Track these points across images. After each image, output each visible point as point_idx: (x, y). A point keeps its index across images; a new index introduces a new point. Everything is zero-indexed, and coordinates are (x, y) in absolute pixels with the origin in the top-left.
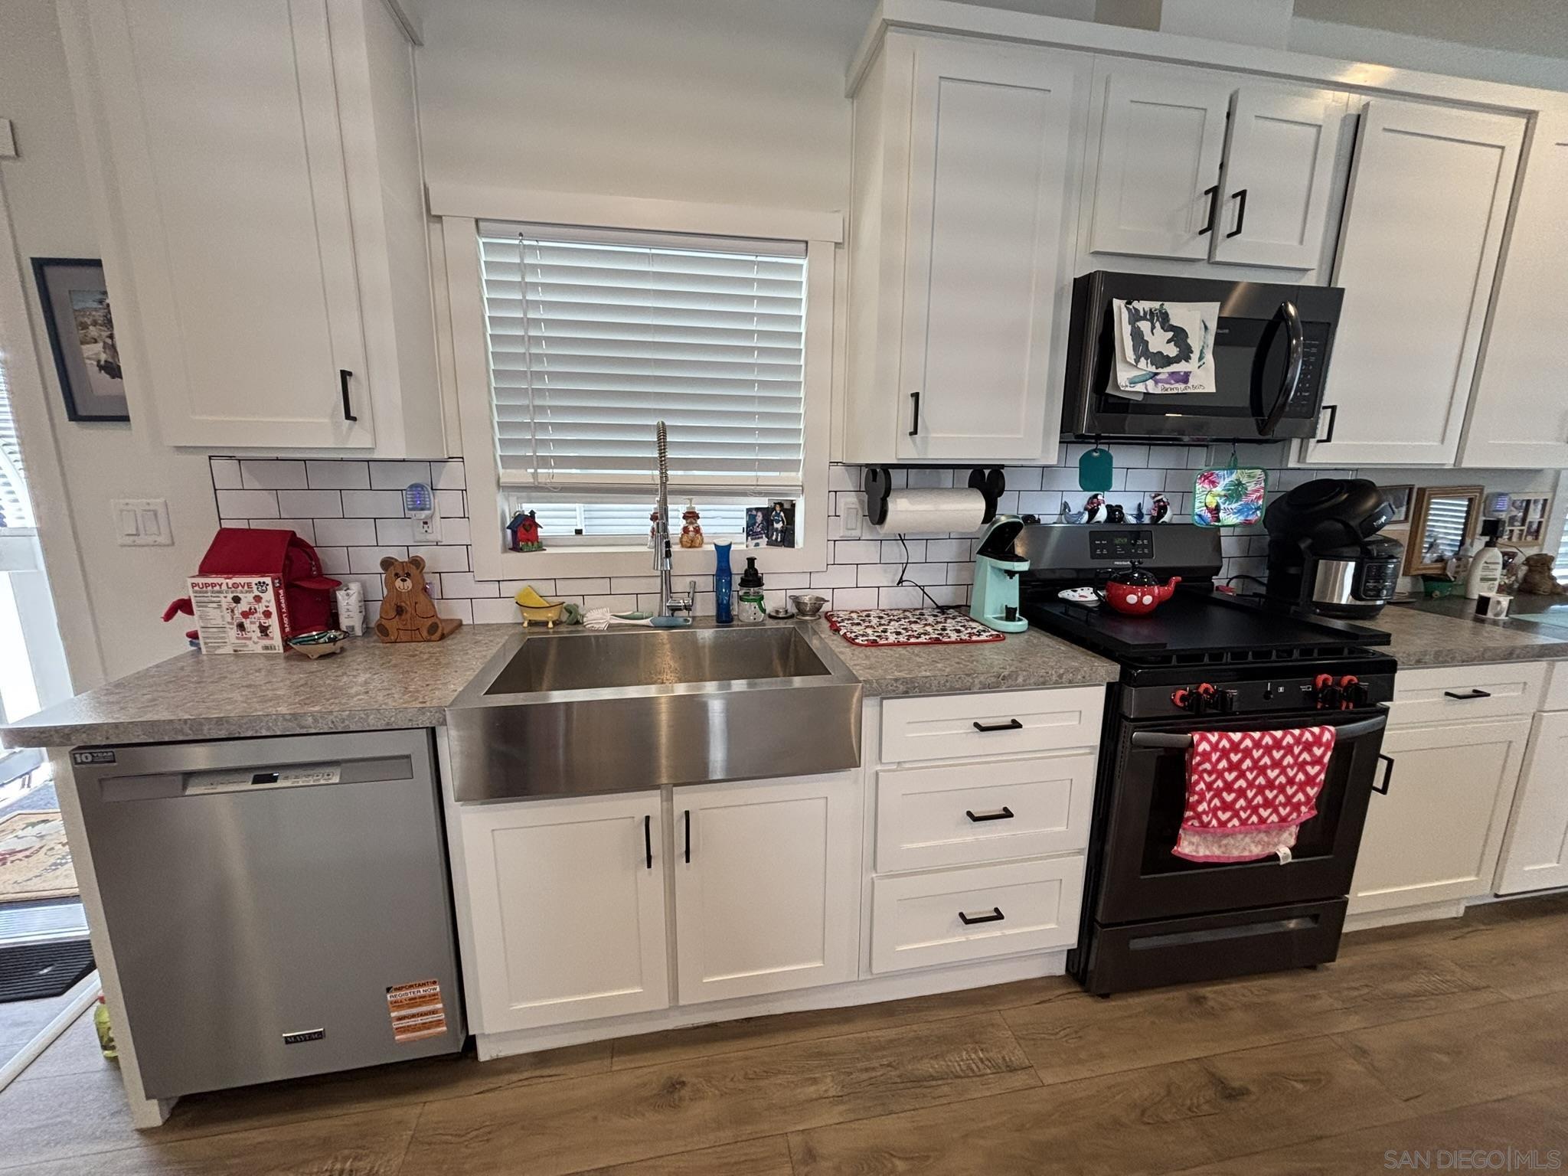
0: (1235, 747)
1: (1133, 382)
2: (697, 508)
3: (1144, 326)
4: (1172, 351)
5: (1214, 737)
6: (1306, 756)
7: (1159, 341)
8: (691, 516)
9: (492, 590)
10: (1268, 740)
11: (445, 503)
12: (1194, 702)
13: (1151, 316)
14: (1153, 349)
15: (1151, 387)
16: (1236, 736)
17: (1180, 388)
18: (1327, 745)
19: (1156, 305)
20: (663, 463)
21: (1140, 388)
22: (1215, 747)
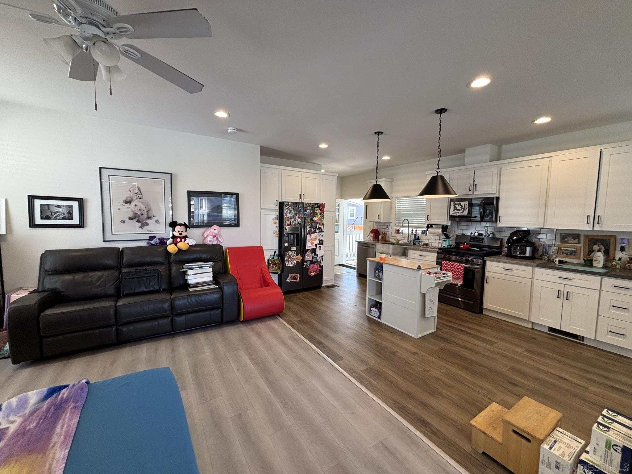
0: (447, 263)
1: (453, 213)
2: (417, 230)
3: (456, 206)
4: (461, 209)
5: (445, 261)
6: (458, 267)
7: (459, 207)
8: (416, 231)
9: (393, 237)
10: (452, 263)
11: (390, 227)
12: (445, 257)
13: (458, 204)
14: (458, 208)
15: (458, 214)
16: (448, 262)
17: (462, 214)
18: (462, 266)
19: (459, 202)
20: (409, 223)
21: (455, 214)
22: (445, 263)
